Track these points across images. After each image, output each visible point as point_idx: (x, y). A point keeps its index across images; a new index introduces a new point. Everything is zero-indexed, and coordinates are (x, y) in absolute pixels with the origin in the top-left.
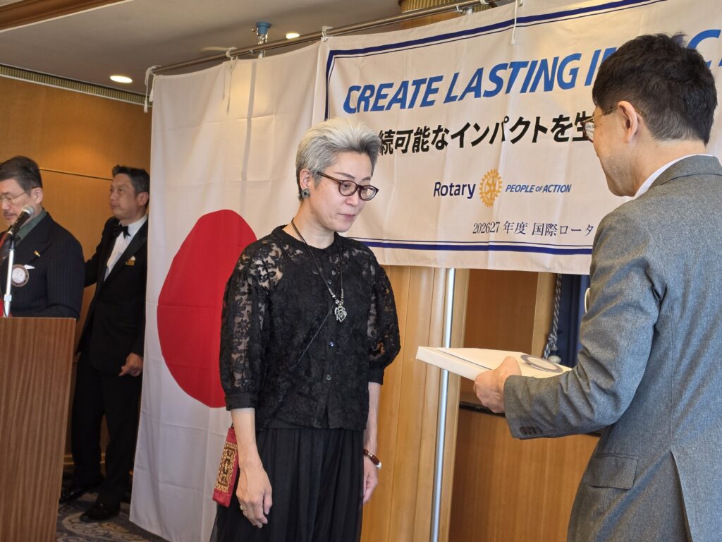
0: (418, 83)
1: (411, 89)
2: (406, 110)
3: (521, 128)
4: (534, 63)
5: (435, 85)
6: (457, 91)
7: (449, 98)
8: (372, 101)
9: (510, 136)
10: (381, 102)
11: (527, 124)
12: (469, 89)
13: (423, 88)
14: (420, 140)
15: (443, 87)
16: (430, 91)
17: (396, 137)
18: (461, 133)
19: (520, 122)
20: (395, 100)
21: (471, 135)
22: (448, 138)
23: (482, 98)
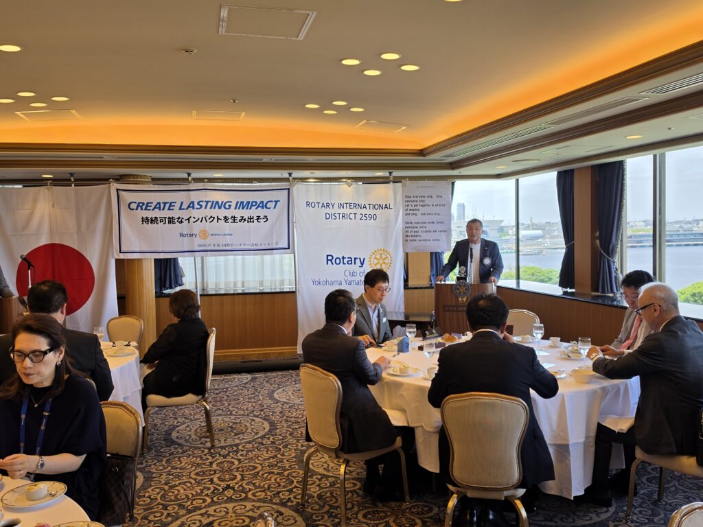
0: (165, 203)
1: (162, 205)
2: (161, 211)
3: (212, 219)
4: (213, 202)
5: (173, 204)
6: (184, 206)
7: (180, 209)
8: (144, 207)
9: (209, 221)
10: (148, 208)
11: (214, 218)
12: (189, 207)
13: (167, 205)
14: (171, 220)
15: (178, 205)
16: (170, 206)
17: (159, 219)
18: (188, 219)
19: (211, 217)
20: (155, 208)
21: (192, 220)
22: (183, 220)
23: (195, 210)
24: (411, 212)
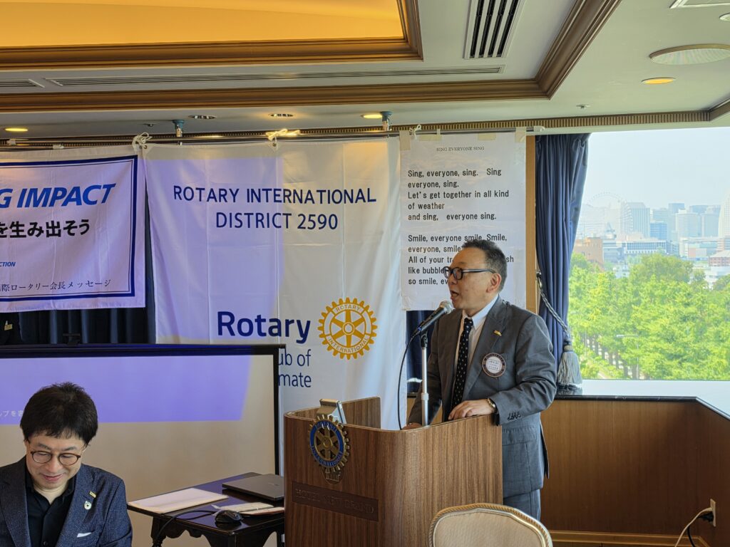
24: (423, 212)
